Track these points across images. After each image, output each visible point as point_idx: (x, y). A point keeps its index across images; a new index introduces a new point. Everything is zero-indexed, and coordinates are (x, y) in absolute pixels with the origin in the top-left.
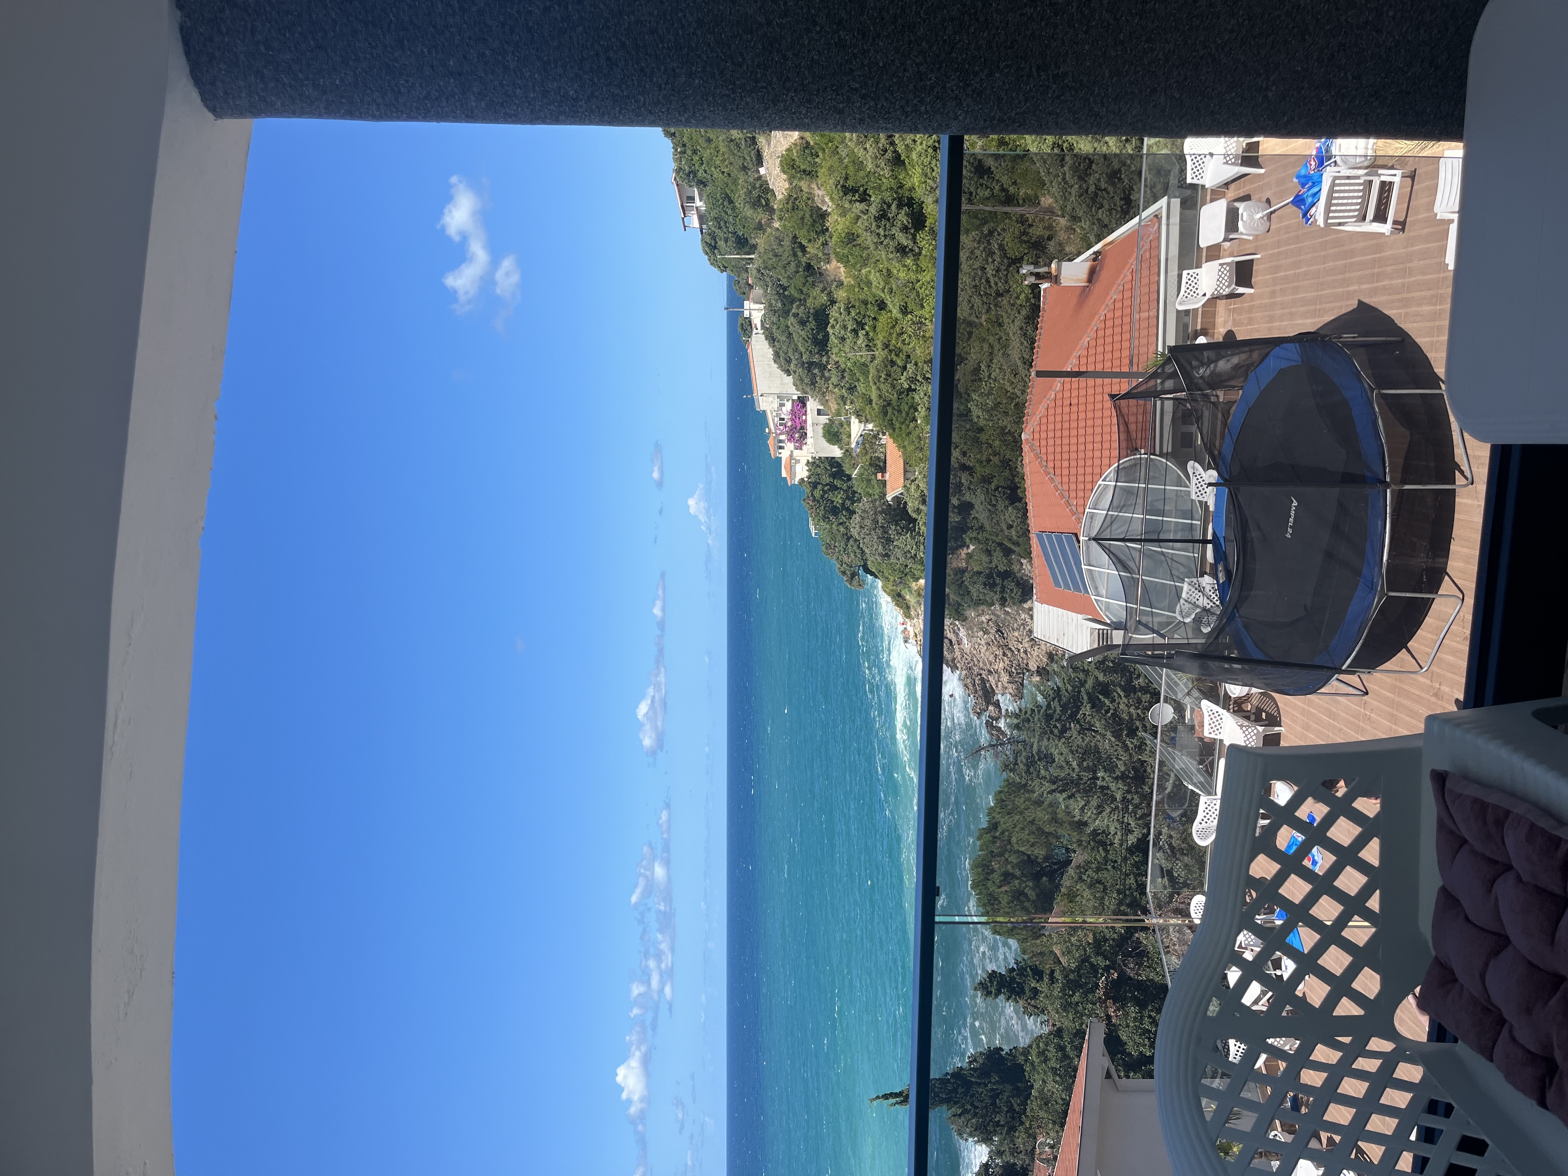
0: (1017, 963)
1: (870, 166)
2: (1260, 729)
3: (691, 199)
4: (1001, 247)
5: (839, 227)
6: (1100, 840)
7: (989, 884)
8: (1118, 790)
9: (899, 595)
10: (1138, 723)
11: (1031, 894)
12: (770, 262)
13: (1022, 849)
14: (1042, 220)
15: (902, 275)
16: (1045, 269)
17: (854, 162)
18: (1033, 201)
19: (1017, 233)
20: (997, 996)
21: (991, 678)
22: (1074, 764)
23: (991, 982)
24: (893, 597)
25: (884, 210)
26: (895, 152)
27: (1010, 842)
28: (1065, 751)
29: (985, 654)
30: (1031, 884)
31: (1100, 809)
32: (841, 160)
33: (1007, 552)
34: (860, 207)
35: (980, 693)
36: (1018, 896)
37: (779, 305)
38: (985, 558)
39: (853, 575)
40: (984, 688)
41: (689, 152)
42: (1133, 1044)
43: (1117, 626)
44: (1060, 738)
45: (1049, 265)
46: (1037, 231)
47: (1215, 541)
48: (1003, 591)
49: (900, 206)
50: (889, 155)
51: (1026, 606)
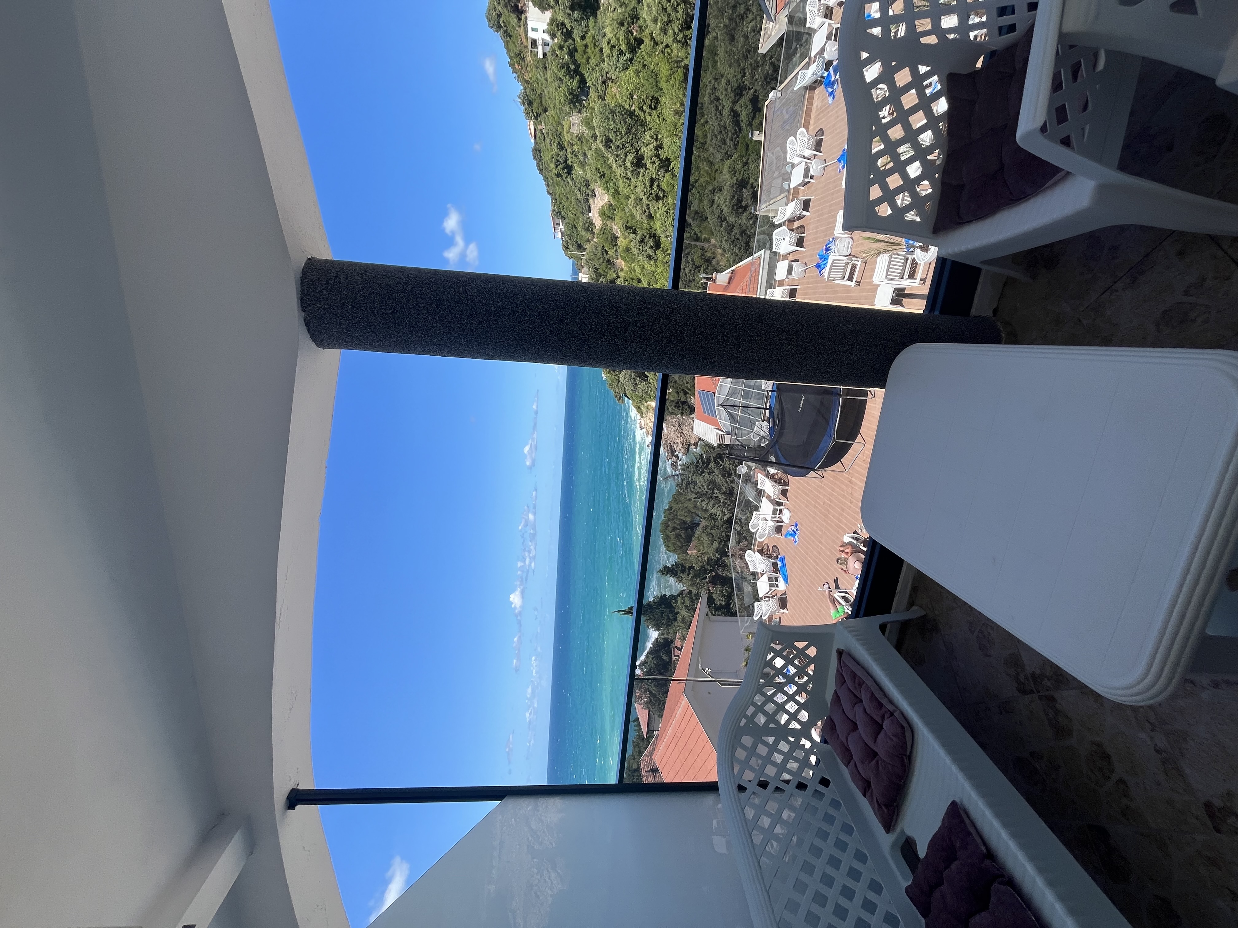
0: (675, 562)
1: (638, 218)
2: (780, 487)
3: (558, 225)
4: (692, 260)
5: (623, 244)
6: (713, 517)
7: (667, 531)
8: (722, 498)
9: (639, 407)
10: (732, 471)
11: (683, 536)
12: (592, 257)
13: (682, 518)
14: (711, 250)
15: (649, 268)
16: (710, 276)
17: (631, 215)
18: (708, 240)
19: (700, 254)
20: (666, 575)
21: (674, 445)
22: (705, 487)
23: (665, 569)
24: (636, 408)
25: (643, 238)
26: (650, 212)
27: (677, 515)
28: (702, 481)
29: (673, 435)
30: (683, 532)
31: (714, 505)
32: (625, 213)
33: (686, 393)
34: (633, 236)
35: (670, 451)
36: (678, 536)
37: (595, 277)
38: (676, 395)
39: (620, 398)
40: (671, 449)
41: (558, 203)
42: (719, 601)
43: (728, 433)
44: (701, 475)
45: (712, 274)
46: (709, 254)
47: (770, 409)
48: (683, 409)
49: (650, 237)
50: (647, 214)
51: (691, 416)
